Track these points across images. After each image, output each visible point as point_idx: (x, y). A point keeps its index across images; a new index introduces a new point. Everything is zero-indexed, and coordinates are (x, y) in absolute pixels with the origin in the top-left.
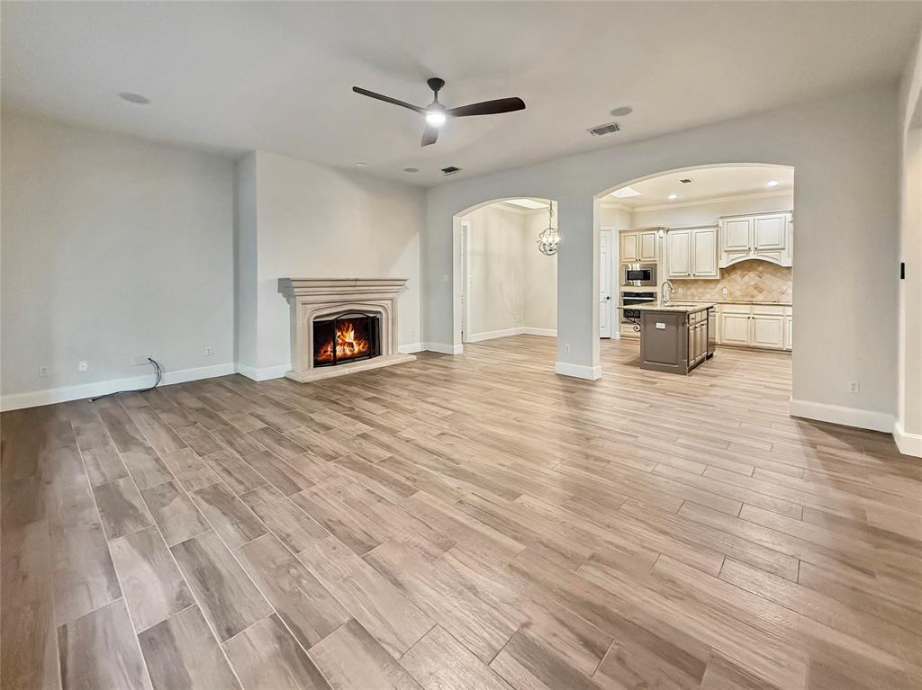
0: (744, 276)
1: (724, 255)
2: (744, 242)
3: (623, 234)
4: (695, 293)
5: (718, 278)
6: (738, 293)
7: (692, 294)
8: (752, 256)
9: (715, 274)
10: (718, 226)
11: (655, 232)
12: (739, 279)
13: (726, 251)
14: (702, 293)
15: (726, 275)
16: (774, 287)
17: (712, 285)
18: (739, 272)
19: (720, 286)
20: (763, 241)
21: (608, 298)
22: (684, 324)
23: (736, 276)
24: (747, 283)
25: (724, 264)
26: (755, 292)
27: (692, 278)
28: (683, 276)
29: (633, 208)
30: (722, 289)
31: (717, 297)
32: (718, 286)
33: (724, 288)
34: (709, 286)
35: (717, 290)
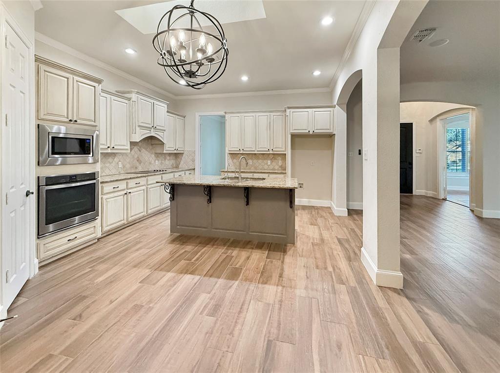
0: (132, 150)
3: (42, 66)
8: (153, 133)
10: (129, 99)
25: (137, 139)
26: (138, 164)
30: (118, 163)
31: (114, 171)
32: (115, 160)
33: (119, 161)
34: (108, 160)
35: (113, 164)
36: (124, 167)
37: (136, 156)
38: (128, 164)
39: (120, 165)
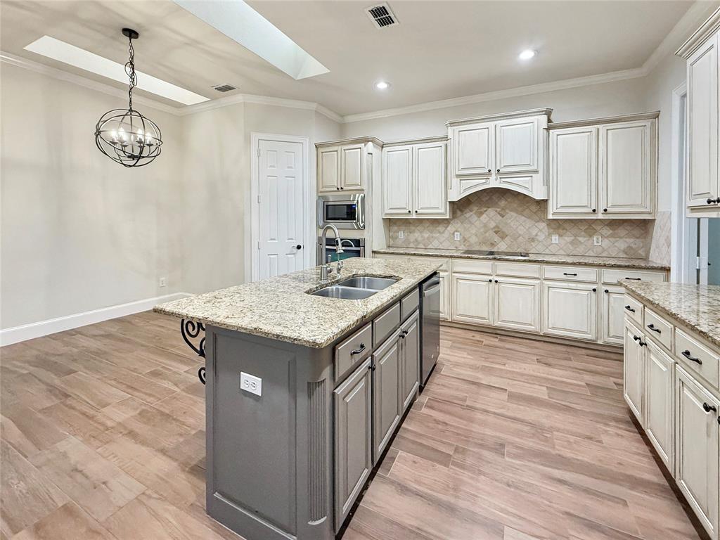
0: (481, 214)
1: (455, 181)
2: (482, 161)
3: (320, 150)
4: (420, 239)
5: (448, 217)
6: (474, 240)
7: (416, 240)
8: (494, 183)
9: (443, 211)
10: (446, 138)
11: (362, 145)
12: (475, 218)
13: (458, 176)
14: (428, 238)
15: (459, 213)
16: (521, 230)
17: (441, 228)
18: (475, 208)
19: (451, 228)
20: (508, 160)
21: (299, 247)
22: (313, 386)
23: (470, 215)
24: (485, 226)
25: (455, 197)
26: (496, 238)
27: (414, 216)
28: (401, 213)
29: (342, 116)
30: (454, 234)
31: (446, 245)
32: (449, 228)
33: (456, 231)
34: (438, 228)
35: (446, 234)
36: (465, 240)
37: (492, 224)
38: (474, 237)
39: (457, 237)
